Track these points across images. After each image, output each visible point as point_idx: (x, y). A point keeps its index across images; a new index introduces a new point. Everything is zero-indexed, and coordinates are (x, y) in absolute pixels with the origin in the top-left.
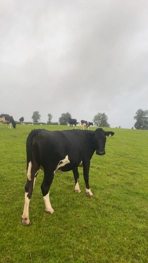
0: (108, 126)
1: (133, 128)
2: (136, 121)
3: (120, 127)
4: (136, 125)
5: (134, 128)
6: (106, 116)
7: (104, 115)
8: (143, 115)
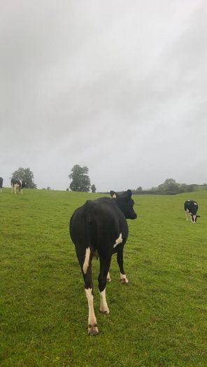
0: (33, 186)
1: (68, 190)
2: (72, 180)
3: (48, 188)
4: (71, 185)
5: (70, 190)
6: (31, 173)
7: (27, 171)
8: (80, 172)
